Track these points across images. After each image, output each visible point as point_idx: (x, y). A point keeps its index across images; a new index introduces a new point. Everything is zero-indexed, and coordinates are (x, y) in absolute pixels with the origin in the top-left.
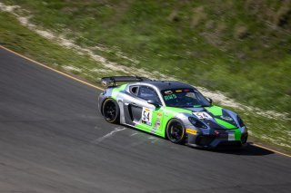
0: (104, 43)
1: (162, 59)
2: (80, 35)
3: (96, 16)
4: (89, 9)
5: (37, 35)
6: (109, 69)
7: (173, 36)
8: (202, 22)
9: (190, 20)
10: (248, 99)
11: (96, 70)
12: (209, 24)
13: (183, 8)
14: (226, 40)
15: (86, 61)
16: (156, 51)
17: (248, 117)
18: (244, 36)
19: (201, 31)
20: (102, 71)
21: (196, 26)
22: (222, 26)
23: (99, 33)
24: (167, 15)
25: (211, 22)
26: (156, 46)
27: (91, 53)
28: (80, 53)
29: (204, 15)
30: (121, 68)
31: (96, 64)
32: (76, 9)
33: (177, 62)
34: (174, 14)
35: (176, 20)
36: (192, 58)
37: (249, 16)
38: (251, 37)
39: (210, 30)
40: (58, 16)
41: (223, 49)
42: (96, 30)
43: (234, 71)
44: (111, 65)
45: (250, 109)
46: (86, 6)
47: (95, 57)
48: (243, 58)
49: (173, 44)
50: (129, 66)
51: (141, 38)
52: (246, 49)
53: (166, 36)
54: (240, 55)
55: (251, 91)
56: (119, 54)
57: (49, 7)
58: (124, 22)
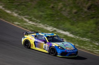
0: (28, 15)
1: (48, 20)
2: (20, 12)
3: (26, 6)
4: (23, 3)
5: (5, 12)
6: (30, 24)
7: (51, 13)
8: (62, 8)
9: (57, 7)
10: (77, 34)
11: (25, 24)
12: (64, 9)
13: (55, 3)
14: (69, 14)
15: (22, 21)
16: (46, 18)
17: (77, 40)
18: (76, 13)
19: (61, 11)
20: (28, 24)
21: (59, 9)
22: (68, 9)
23: (26, 11)
24: (50, 5)
25: (64, 8)
26: (46, 16)
27: (24, 18)
28: (20, 18)
29: (62, 6)
30: (34, 23)
31: (25, 22)
32: (18, 3)
33: (53, 21)
34: (52, 5)
35: (53, 7)
36: (58, 20)
37: (78, 6)
38: (78, 13)
39: (64, 11)
40: (12, 5)
41: (68, 17)
42: (25, 10)
43: (72, 25)
44: (30, 22)
45: (77, 37)
46: (22, 2)
47: (25, 19)
48: (75, 20)
49: (52, 15)
50: (36, 23)
51: (41, 13)
52: (76, 17)
53: (49, 13)
54: (75, 19)
55: (78, 31)
56: (33, 19)
57: (9, 3)
58: (35, 8)
